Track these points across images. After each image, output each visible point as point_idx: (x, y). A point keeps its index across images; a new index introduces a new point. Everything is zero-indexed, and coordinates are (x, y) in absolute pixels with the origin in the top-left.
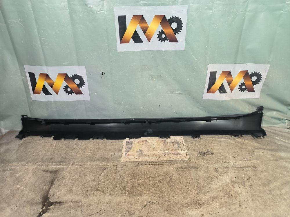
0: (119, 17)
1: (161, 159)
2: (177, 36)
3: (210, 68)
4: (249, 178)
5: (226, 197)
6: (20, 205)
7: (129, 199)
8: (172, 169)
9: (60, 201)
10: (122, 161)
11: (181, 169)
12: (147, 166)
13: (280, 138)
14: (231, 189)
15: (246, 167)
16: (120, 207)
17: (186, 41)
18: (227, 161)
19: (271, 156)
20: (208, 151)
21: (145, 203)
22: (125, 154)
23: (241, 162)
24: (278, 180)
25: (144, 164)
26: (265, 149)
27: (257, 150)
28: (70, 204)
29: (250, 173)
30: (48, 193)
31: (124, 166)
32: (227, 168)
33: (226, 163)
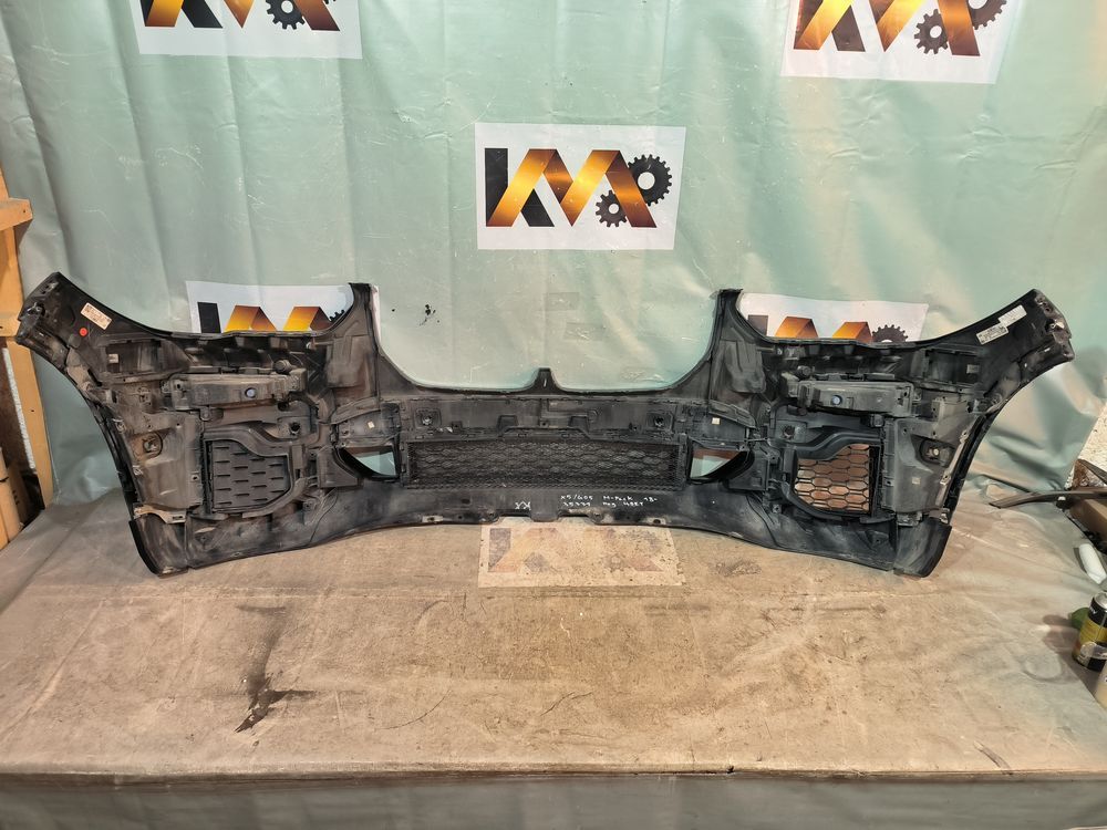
0: (488, 151)
1: (601, 583)
2: (655, 211)
4: (861, 639)
5: (791, 687)
6: (183, 698)
7: (505, 686)
8: (634, 610)
9: (301, 689)
10: (482, 586)
11: (661, 611)
12: (558, 599)
13: (964, 531)
14: (806, 667)
15: (854, 609)
16: (482, 706)
18: (800, 592)
20: (744, 563)
21: (555, 698)
22: (490, 566)
23: (839, 595)
24: (945, 646)
25: (548, 594)
28: (333, 697)
29: (866, 624)
30: (264, 668)
31: (489, 598)
32: (797, 609)
33: (796, 596)
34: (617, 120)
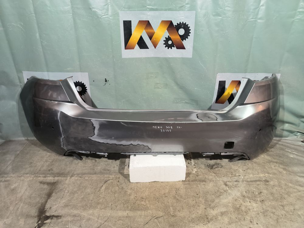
0: (124, 21)
4: (261, 193)
7: (131, 213)
9: (57, 215)
10: (125, 174)
11: (188, 183)
13: (292, 151)
15: (257, 181)
17: (194, 48)
18: (237, 175)
19: (284, 170)
20: (217, 164)
21: (149, 218)
22: (129, 166)
23: (251, 176)
24: (292, 195)
26: (276, 163)
27: (268, 164)
28: (68, 218)
29: (262, 187)
30: (45, 206)
32: (236, 181)
33: (236, 176)
34: (170, 9)
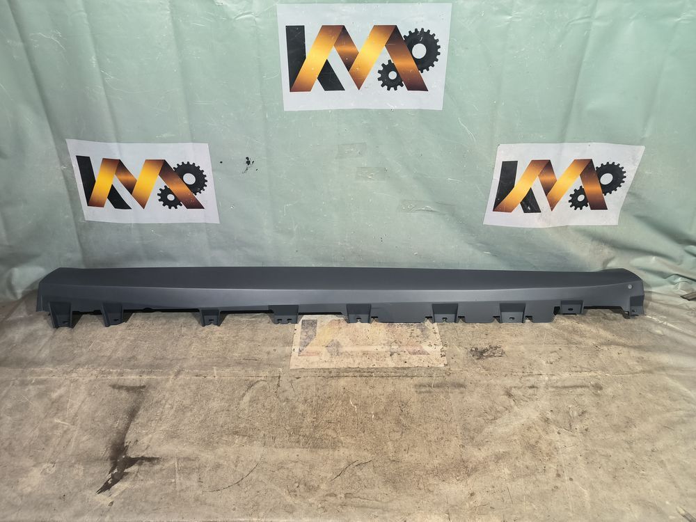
0: (288, 28)
1: (383, 365)
2: (426, 76)
3: (502, 152)
4: (583, 413)
5: (528, 455)
6: (61, 463)
7: (304, 454)
8: (406, 388)
9: (150, 456)
10: (292, 367)
11: (428, 389)
12: (349, 379)
13: (661, 319)
14: (540, 438)
15: (578, 387)
16: (286, 472)
17: (447, 88)
18: (535, 372)
19: (638, 362)
20: (492, 348)
21: (343, 465)
22: (300, 351)
23: (566, 375)
24: (650, 419)
25: (342, 374)
26: (624, 345)
27: (605, 348)
28: (174, 462)
29: (587, 400)
30: (124, 438)
31: (297, 378)
32: (532, 387)
33: (532, 376)
